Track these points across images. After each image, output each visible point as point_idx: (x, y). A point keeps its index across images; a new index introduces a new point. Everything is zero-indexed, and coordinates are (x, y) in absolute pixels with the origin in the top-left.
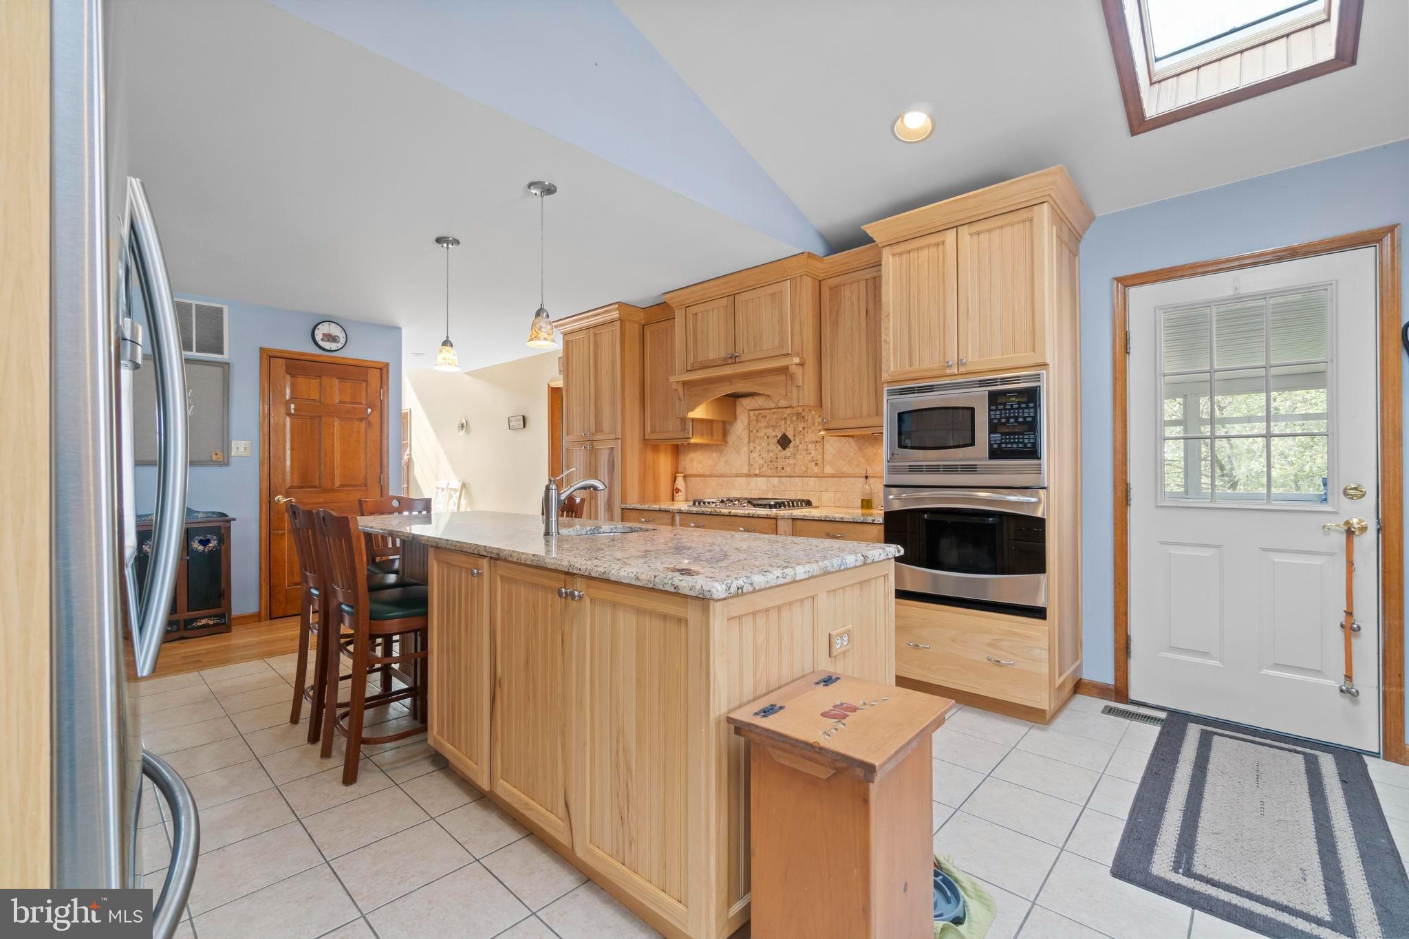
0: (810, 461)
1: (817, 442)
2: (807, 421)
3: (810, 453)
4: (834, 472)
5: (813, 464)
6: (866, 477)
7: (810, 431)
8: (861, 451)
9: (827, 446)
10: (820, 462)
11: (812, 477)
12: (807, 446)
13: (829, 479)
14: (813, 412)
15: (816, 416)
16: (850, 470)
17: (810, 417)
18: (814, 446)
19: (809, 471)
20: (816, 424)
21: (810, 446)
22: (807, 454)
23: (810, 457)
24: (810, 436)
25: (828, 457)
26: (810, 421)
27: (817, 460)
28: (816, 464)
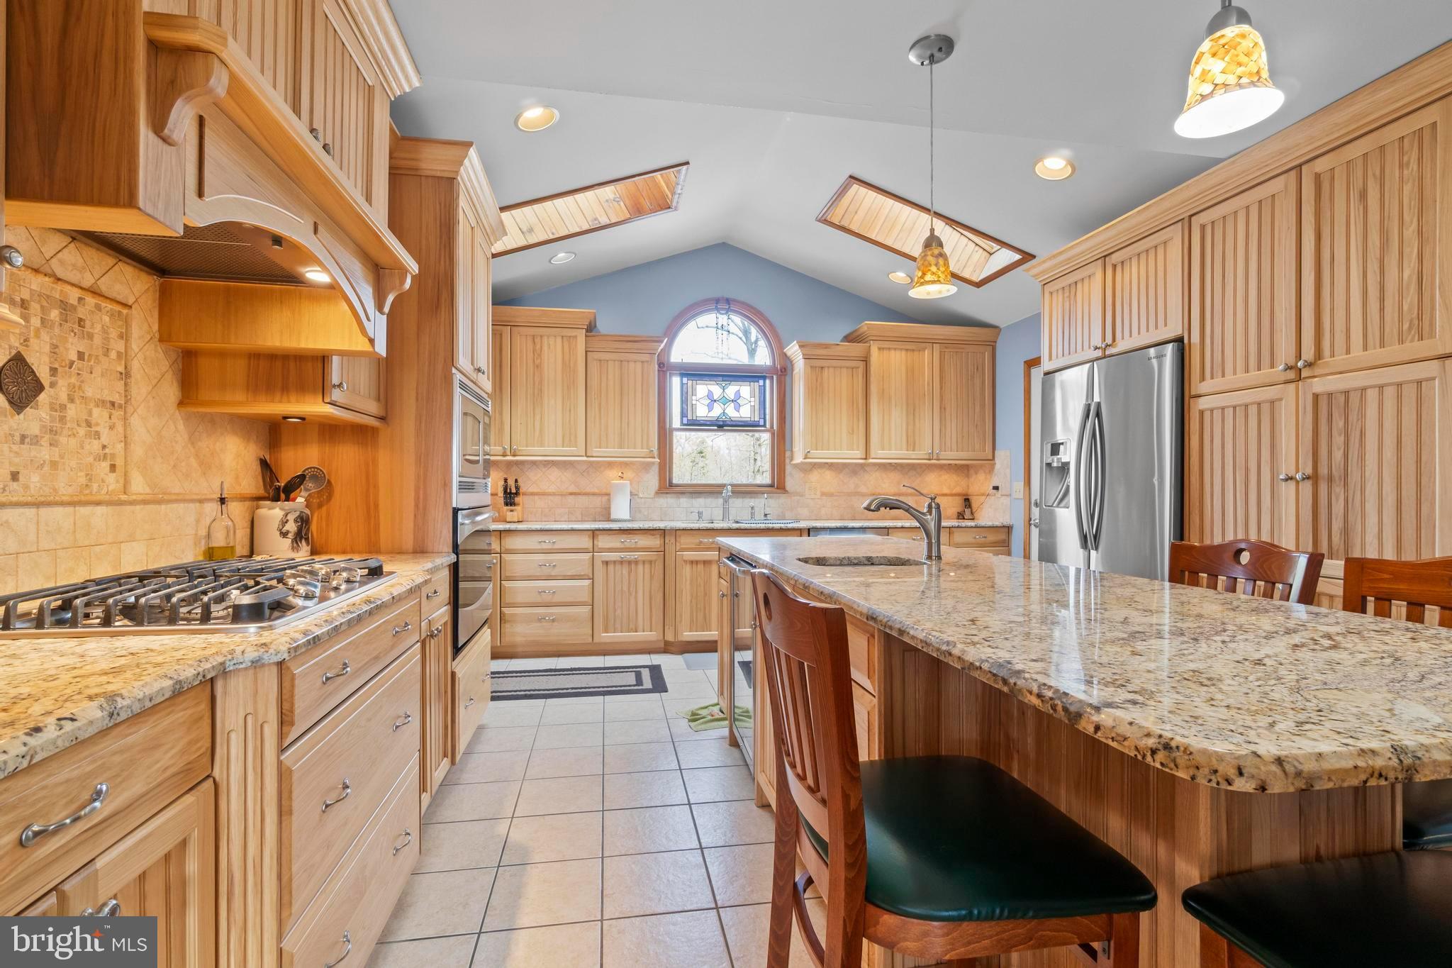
0: (99, 458)
1: (113, 404)
2: (91, 336)
3: (97, 435)
4: (148, 490)
5: (105, 465)
6: (222, 501)
7: (98, 370)
8: (193, 444)
9: (135, 421)
10: (119, 462)
11: (98, 503)
12: (90, 413)
13: (138, 507)
14: (106, 319)
15: (113, 334)
16: (176, 488)
17: (98, 328)
18: (106, 414)
19: (95, 487)
20: (113, 355)
21: (96, 412)
22: (88, 435)
23: (95, 446)
24: (99, 386)
25: (138, 451)
26: (98, 340)
27: (113, 456)
28: (113, 468)
